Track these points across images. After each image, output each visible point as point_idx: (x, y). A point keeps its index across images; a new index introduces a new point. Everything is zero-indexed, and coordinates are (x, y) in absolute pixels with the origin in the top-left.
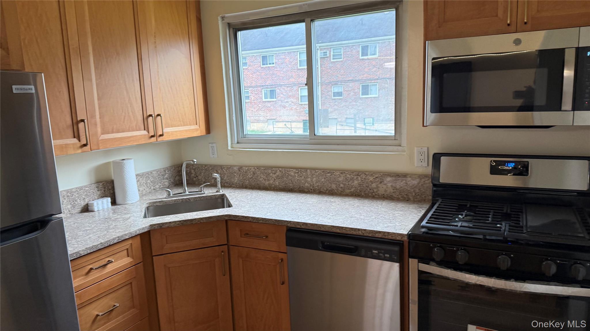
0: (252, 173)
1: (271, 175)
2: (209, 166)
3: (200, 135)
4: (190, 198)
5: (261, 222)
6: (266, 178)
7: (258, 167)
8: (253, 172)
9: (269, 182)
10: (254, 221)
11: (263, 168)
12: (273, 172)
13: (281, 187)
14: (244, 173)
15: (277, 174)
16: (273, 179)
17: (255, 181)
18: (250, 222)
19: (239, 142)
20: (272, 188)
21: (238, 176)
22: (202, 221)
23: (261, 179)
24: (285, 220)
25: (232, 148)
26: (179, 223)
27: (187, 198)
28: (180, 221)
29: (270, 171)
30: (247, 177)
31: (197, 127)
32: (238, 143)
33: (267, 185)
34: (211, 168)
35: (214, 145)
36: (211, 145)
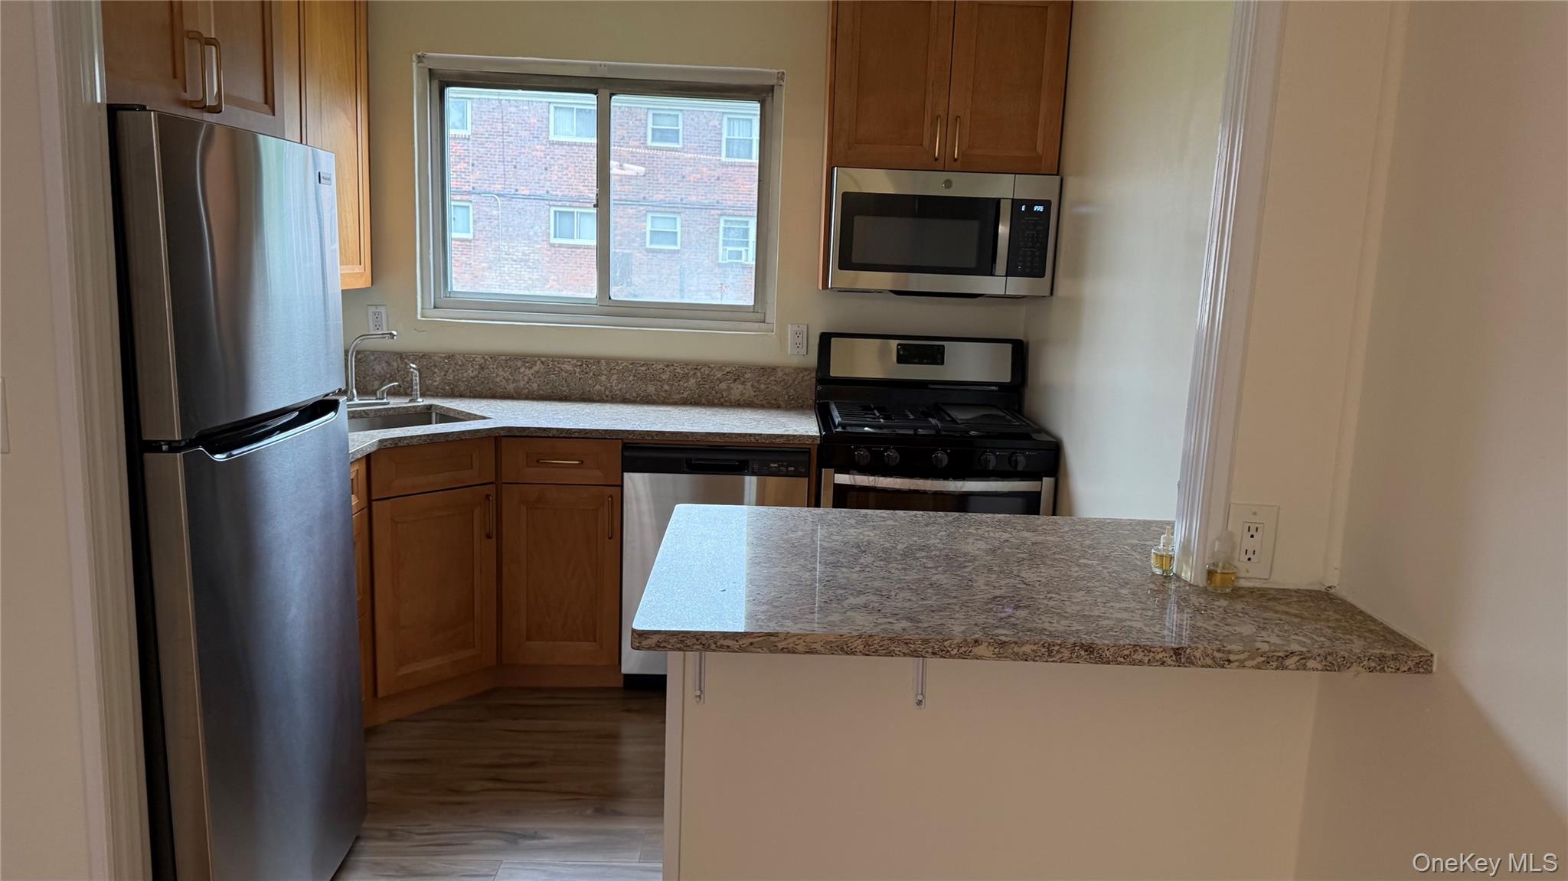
2: (367, 353)
5: (577, 435)
7: (494, 357)
10: (562, 435)
11: (504, 358)
18: (553, 437)
19: (438, 305)
21: (443, 373)
24: (623, 429)
25: (422, 317)
26: (425, 438)
28: (428, 435)
31: (358, 269)
32: (435, 308)
34: (372, 358)
35: (382, 310)
36: (372, 309)
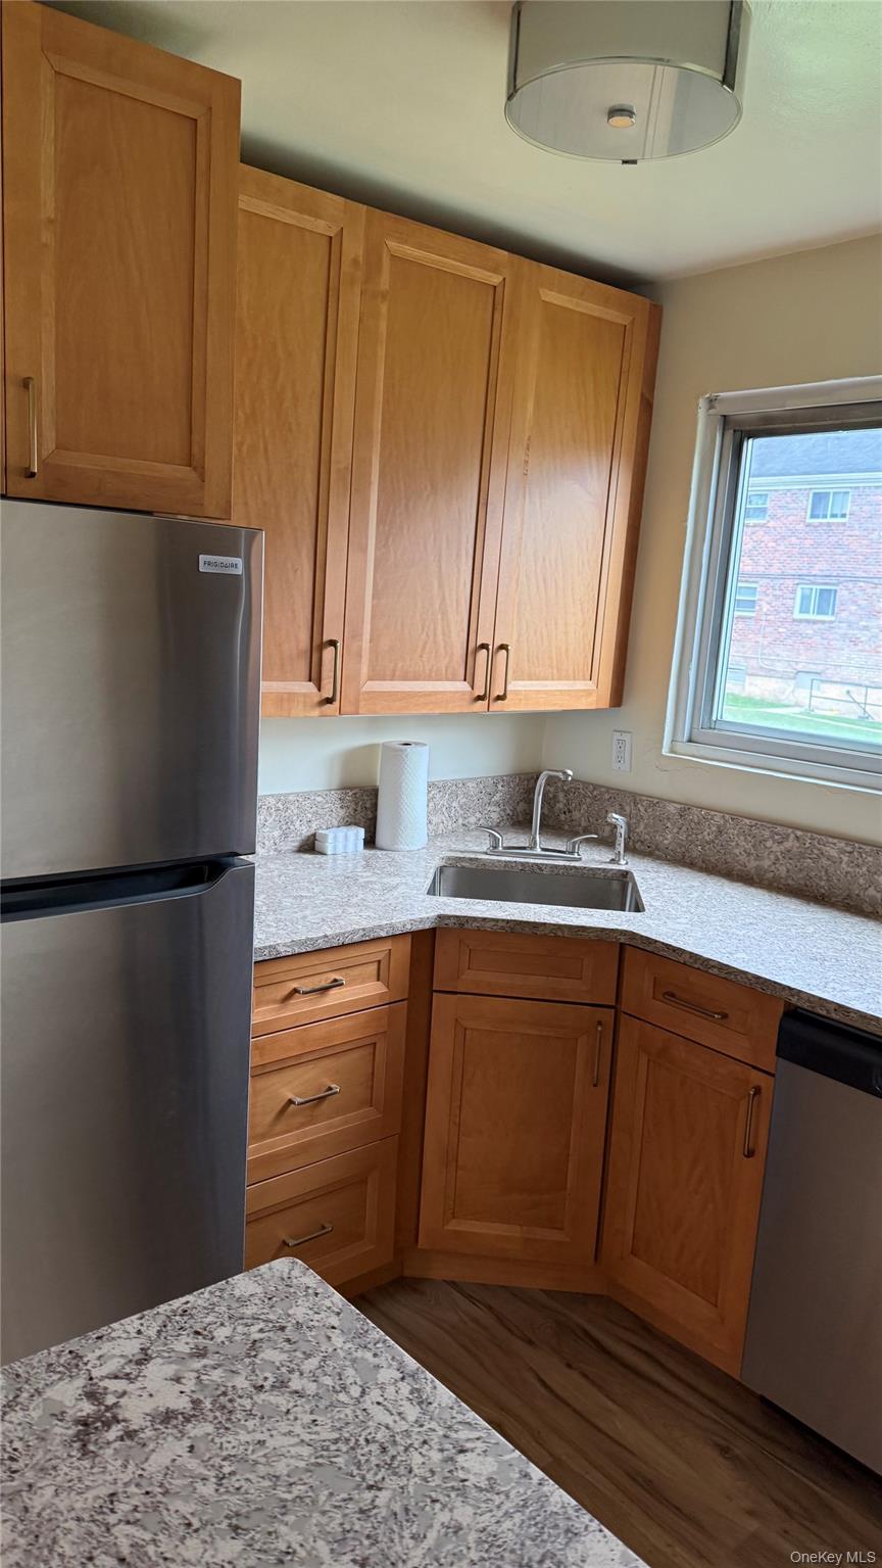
0: (714, 829)
1: (769, 844)
2: (603, 790)
3: (593, 707)
4: (543, 864)
5: (715, 971)
6: (753, 851)
7: (736, 817)
8: (719, 827)
9: (758, 862)
10: (696, 966)
11: (748, 821)
12: (776, 837)
13: (790, 882)
14: (693, 825)
15: (788, 845)
16: (772, 857)
17: (718, 851)
18: (684, 964)
19: (694, 738)
20: (766, 882)
21: (675, 831)
22: (560, 934)
23: (737, 851)
24: (783, 983)
25: (672, 751)
26: (504, 924)
27: (537, 864)
28: (508, 921)
29: (767, 834)
30: (700, 837)
31: (590, 685)
32: (690, 741)
33: (753, 871)
34: (607, 797)
35: (626, 737)
36: (617, 736)
